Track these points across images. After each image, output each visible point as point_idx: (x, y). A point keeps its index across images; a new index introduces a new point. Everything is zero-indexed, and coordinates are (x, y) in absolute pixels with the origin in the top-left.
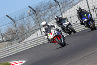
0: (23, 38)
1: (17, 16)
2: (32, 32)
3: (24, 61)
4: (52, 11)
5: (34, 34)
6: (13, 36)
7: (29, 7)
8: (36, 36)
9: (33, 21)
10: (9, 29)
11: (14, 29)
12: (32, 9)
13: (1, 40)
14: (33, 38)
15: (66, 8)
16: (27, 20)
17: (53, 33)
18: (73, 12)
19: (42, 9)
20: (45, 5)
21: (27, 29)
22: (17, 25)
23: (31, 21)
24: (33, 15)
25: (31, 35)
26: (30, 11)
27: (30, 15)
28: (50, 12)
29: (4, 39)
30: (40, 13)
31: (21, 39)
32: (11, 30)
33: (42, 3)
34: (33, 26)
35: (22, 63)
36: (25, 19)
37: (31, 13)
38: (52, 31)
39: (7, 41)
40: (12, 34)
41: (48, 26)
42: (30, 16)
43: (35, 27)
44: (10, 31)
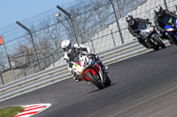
0: (47, 64)
1: (35, 24)
3: (49, 105)
6: (29, 59)
7: (58, 7)
9: (64, 33)
10: (22, 46)
11: (30, 46)
12: (63, 11)
13: (7, 66)
15: (125, 9)
16: (55, 32)
17: (82, 63)
19: (82, 11)
20: (87, 3)
21: (54, 47)
22: (37, 40)
23: (62, 33)
24: (66, 22)
25: (62, 58)
26: (60, 15)
27: (60, 22)
29: (13, 64)
30: (78, 18)
31: (43, 65)
32: (24, 49)
35: (44, 109)
36: (51, 29)
37: (61, 18)
38: (81, 59)
39: (17, 68)
40: (27, 55)
41: (75, 48)
44: (23, 51)
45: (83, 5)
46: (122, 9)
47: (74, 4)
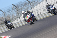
1: (5, 10)
2: (15, 19)
4: (26, 7)
5: (16, 20)
7: (13, 4)
8: (17, 22)
9: (15, 13)
11: (4, 17)
12: (15, 6)
14: (15, 23)
15: (34, 5)
16: (12, 12)
18: (38, 8)
19: (20, 6)
20: (22, 3)
21: (12, 17)
22: (6, 15)
24: (15, 9)
25: (14, 21)
26: (13, 7)
28: (25, 8)
30: (19, 8)
32: (2, 18)
33: (20, 2)
34: (15, 16)
40: (3, 20)
42: (13, 10)
43: (16, 16)
45: (21, 4)
46: (33, 5)
47: (18, 3)
